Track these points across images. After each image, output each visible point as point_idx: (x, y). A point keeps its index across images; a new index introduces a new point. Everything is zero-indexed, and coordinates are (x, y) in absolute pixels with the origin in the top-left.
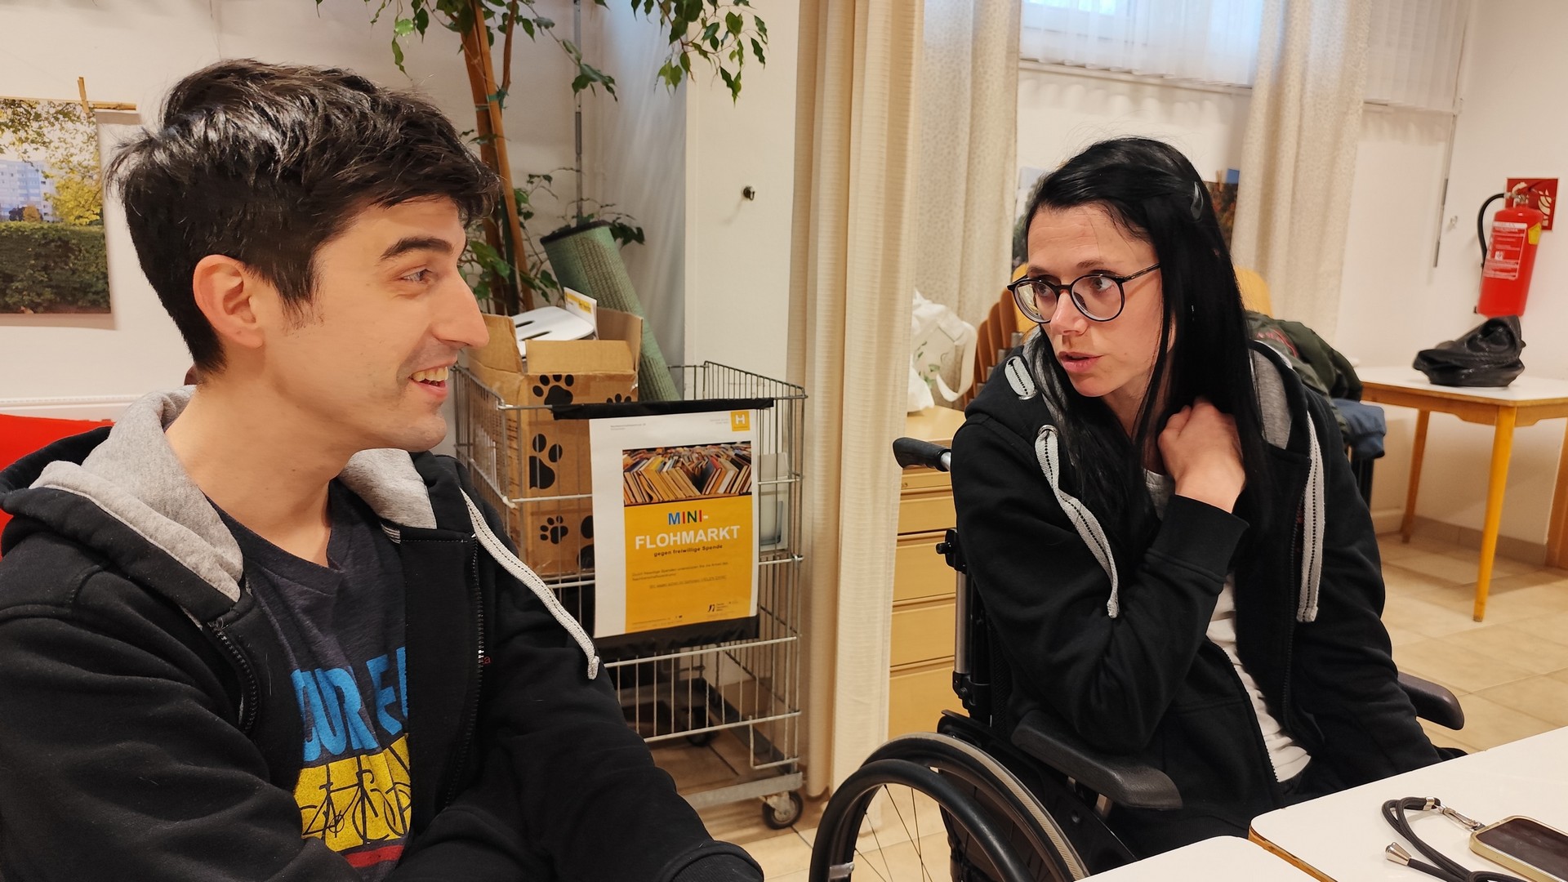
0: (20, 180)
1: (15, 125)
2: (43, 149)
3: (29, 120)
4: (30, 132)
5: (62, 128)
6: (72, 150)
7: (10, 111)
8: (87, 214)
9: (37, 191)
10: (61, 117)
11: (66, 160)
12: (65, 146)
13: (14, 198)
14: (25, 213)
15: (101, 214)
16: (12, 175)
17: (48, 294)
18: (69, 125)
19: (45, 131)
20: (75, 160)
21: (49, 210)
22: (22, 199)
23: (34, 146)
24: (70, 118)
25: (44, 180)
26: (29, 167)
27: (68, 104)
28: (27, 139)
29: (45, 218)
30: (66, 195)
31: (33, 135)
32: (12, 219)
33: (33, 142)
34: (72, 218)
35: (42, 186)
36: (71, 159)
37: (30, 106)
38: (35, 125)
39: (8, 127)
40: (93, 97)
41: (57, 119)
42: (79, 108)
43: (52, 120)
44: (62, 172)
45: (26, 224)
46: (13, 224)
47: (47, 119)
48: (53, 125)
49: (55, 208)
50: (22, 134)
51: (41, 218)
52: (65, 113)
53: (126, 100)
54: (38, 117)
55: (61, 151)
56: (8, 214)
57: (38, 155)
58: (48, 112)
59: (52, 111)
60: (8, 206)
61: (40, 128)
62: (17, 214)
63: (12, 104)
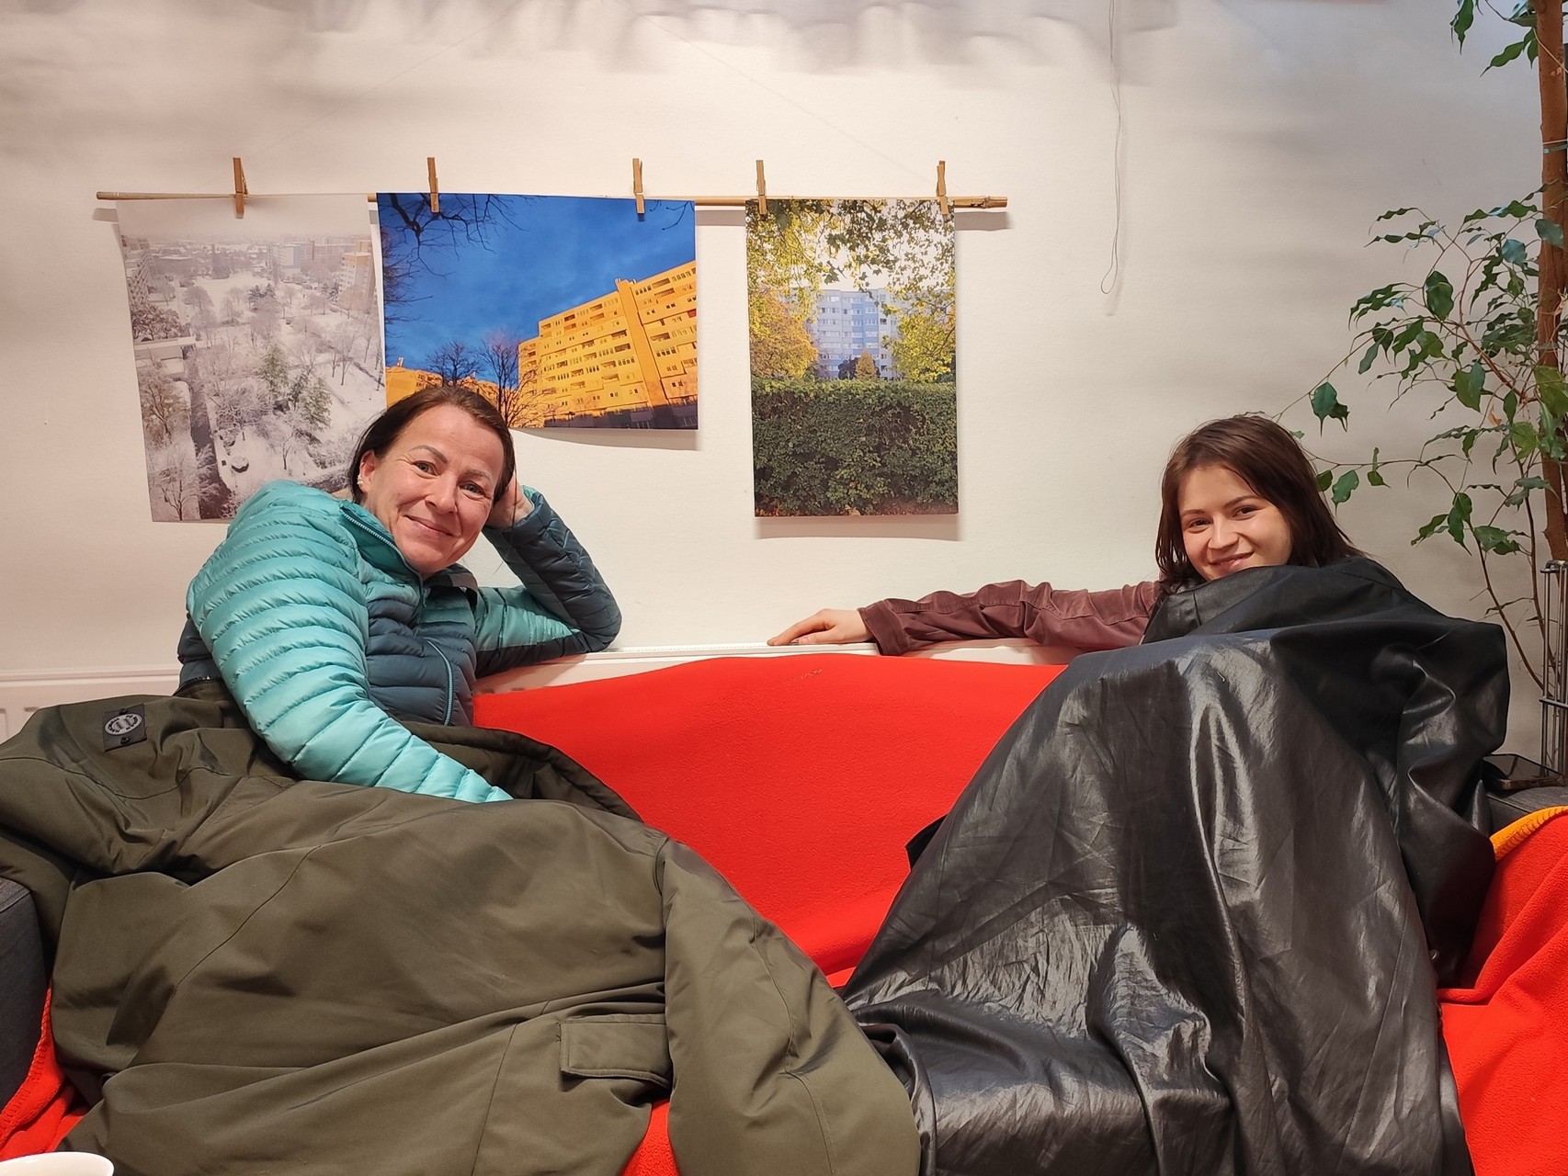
0: (854, 319)
1: (854, 238)
2: (885, 271)
3: (871, 229)
4: (872, 248)
5: (911, 239)
6: (923, 271)
7: (848, 218)
8: (936, 364)
9: (874, 334)
10: (911, 222)
11: (914, 287)
12: (913, 265)
13: (846, 346)
14: (858, 367)
15: (953, 365)
16: (846, 312)
17: (880, 486)
18: (920, 234)
19: (890, 243)
20: (924, 284)
21: (887, 362)
22: (855, 346)
23: (875, 267)
24: (922, 224)
25: (884, 317)
26: (868, 299)
27: (922, 202)
28: (867, 257)
29: (883, 373)
30: (910, 339)
31: (874, 252)
32: (842, 376)
33: (873, 262)
34: (916, 372)
35: (881, 326)
36: (920, 284)
37: (874, 208)
38: (878, 236)
39: (844, 242)
40: (954, 191)
41: (905, 226)
42: (935, 208)
43: (900, 227)
44: (907, 305)
45: (858, 383)
46: (843, 384)
47: (893, 226)
48: (899, 235)
49: (896, 357)
50: (861, 251)
51: (878, 373)
52: (917, 216)
53: (995, 194)
54: (882, 222)
55: (908, 272)
56: (836, 369)
57: (880, 281)
58: (896, 217)
59: (901, 214)
60: (837, 358)
61: (884, 240)
62: (848, 369)
63: (852, 206)
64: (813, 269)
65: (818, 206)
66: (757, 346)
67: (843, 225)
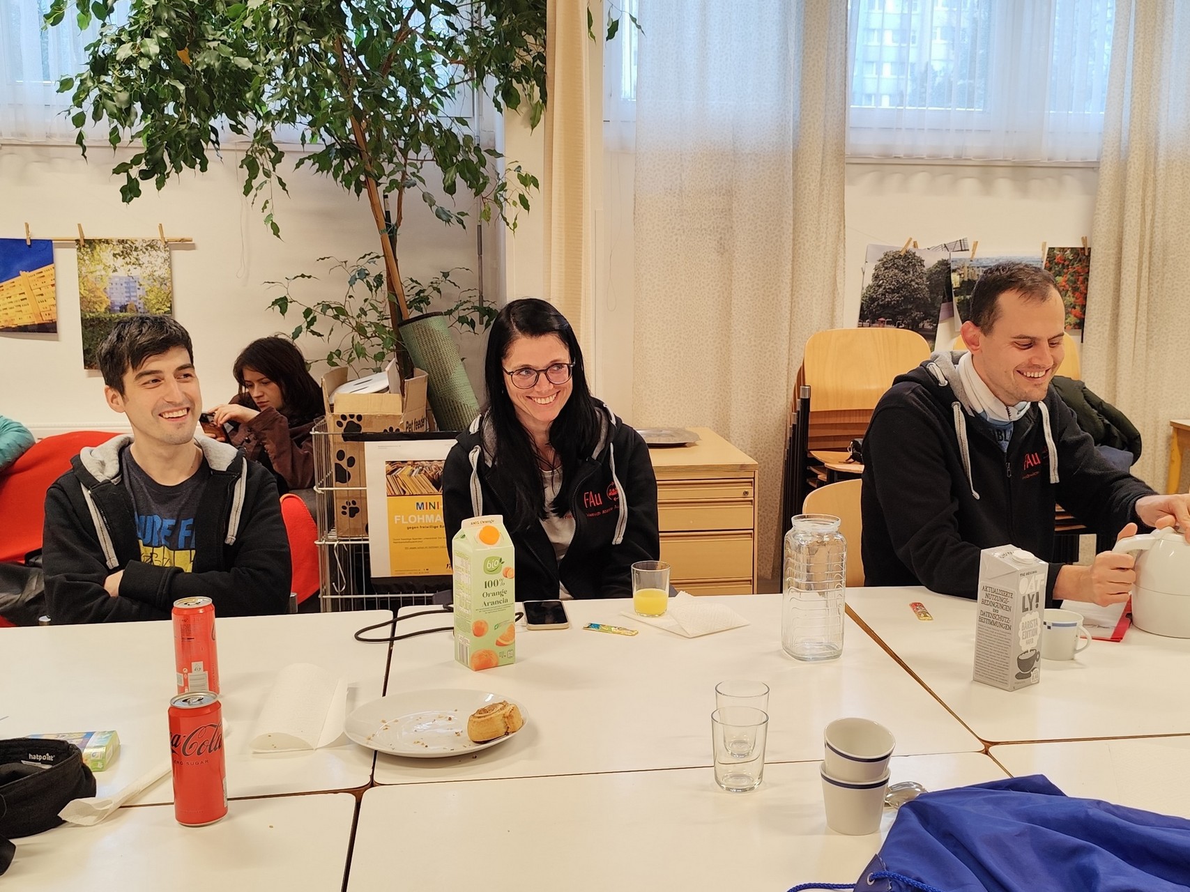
0: (126, 287)
1: (124, 254)
2: (139, 268)
3: (131, 251)
4: (132, 258)
5: (150, 255)
6: (155, 268)
7: (121, 246)
8: (163, 307)
9: (135, 294)
10: (149, 248)
11: (151, 275)
12: (151, 266)
13: (123, 299)
14: (128, 307)
15: (171, 307)
16: (122, 285)
18: (154, 253)
19: (140, 257)
20: (156, 274)
21: (141, 306)
22: (127, 299)
23: (134, 266)
24: (154, 249)
25: (139, 287)
26: (131, 279)
27: (153, 240)
28: (130, 262)
29: (139, 310)
30: (151, 296)
31: (133, 260)
32: (121, 311)
33: (133, 264)
34: (154, 310)
35: (138, 290)
36: (154, 274)
37: (132, 242)
38: (135, 254)
39: (120, 256)
40: (167, 236)
41: (147, 249)
42: (159, 242)
43: (144, 250)
44: (149, 282)
46: (121, 314)
47: (141, 250)
48: (145, 253)
49: (145, 304)
50: (128, 259)
51: (137, 310)
52: (152, 246)
53: (186, 236)
54: (136, 248)
55: (149, 269)
56: (119, 308)
57: (136, 272)
58: (142, 246)
59: (145, 245)
60: (119, 304)
61: (138, 255)
62: (124, 308)
63: (122, 242)
64: (106, 267)
65: (107, 242)
66: (82, 299)
67: (119, 249)
